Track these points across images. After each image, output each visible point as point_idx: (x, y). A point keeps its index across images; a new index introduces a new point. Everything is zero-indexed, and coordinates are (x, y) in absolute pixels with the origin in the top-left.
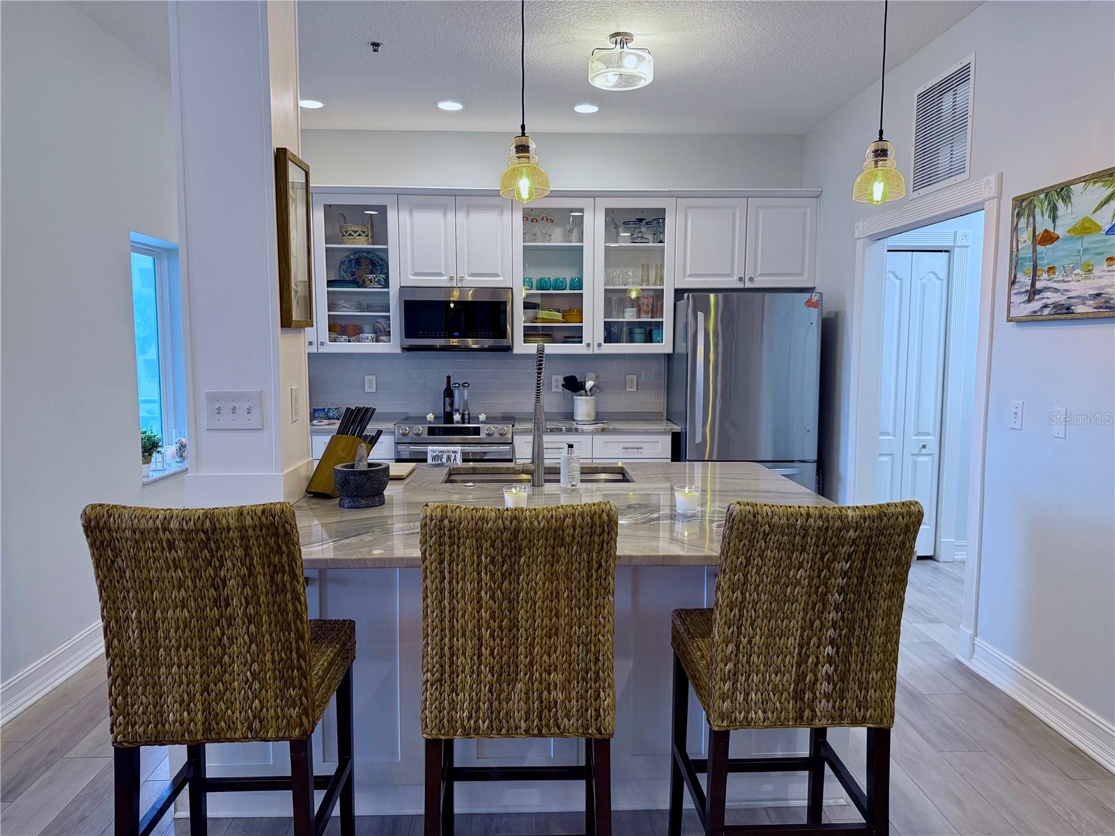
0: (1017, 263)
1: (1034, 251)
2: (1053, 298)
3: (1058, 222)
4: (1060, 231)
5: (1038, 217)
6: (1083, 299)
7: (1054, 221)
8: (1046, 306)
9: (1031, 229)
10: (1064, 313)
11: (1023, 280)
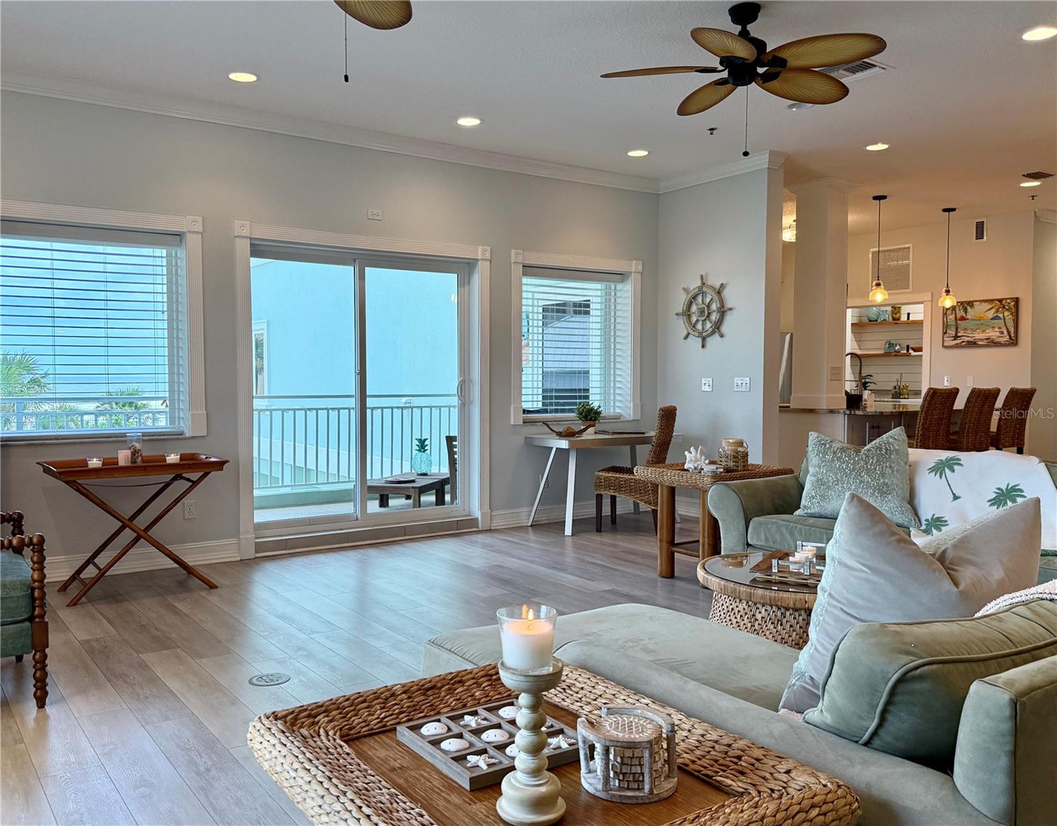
0: (947, 326)
1: (956, 322)
2: (967, 339)
3: (968, 314)
4: (968, 317)
5: (957, 311)
6: (982, 340)
7: (966, 313)
8: (964, 342)
9: (954, 315)
10: (973, 344)
11: (951, 332)
